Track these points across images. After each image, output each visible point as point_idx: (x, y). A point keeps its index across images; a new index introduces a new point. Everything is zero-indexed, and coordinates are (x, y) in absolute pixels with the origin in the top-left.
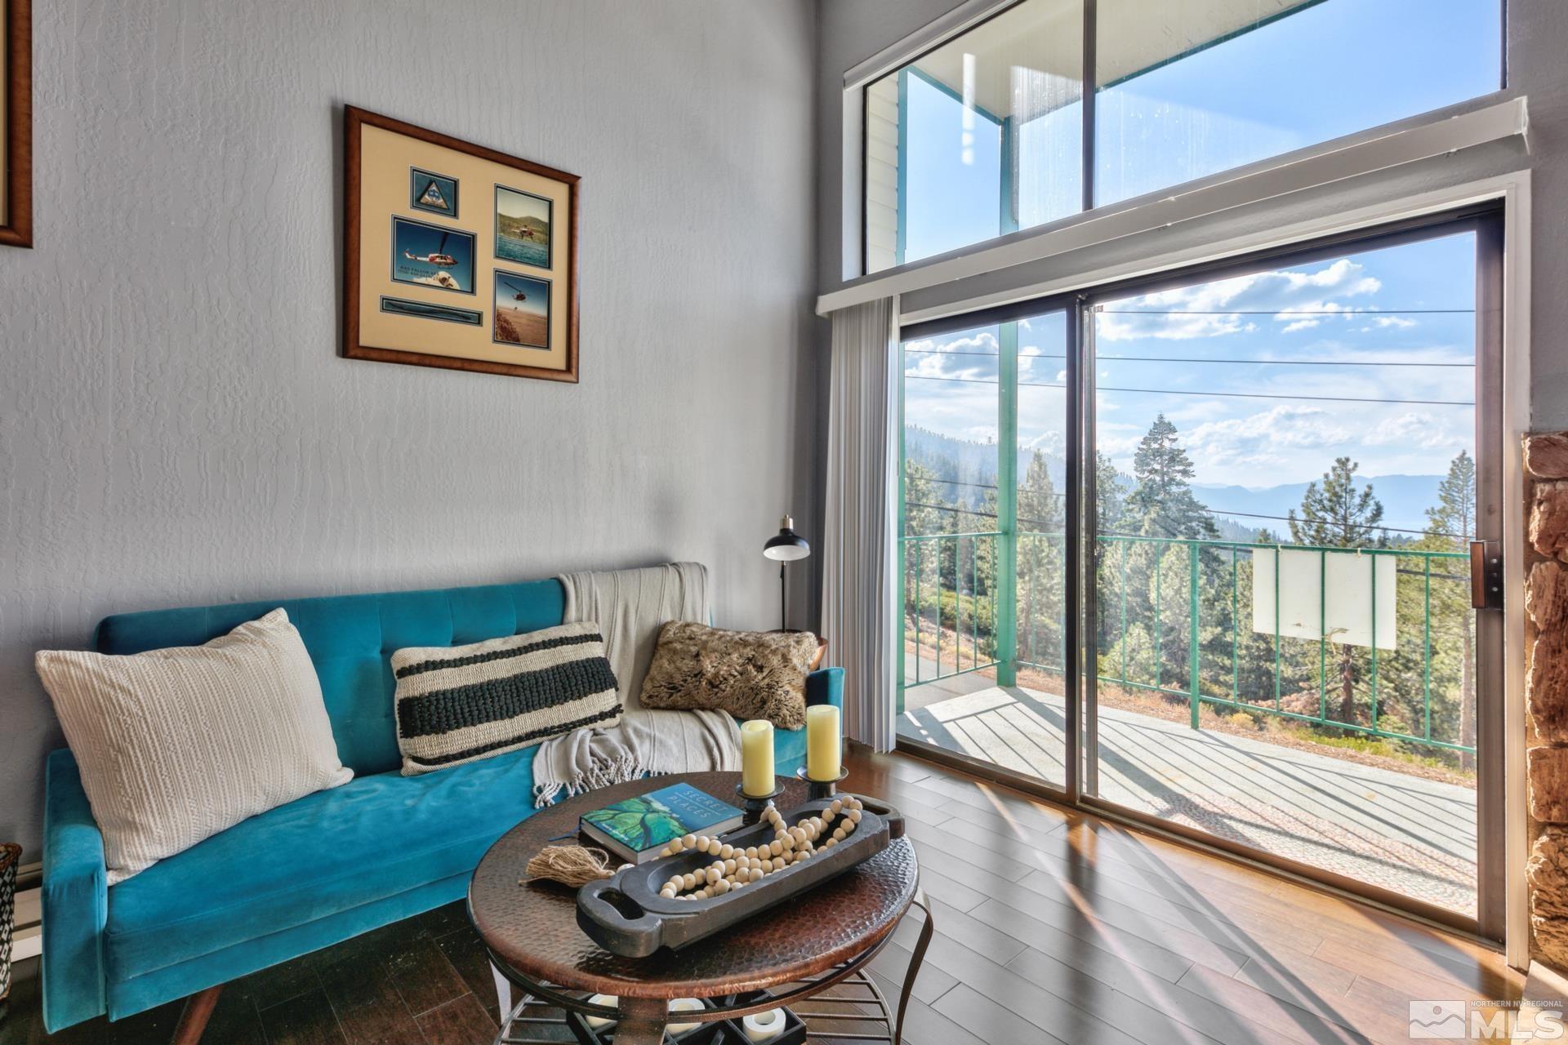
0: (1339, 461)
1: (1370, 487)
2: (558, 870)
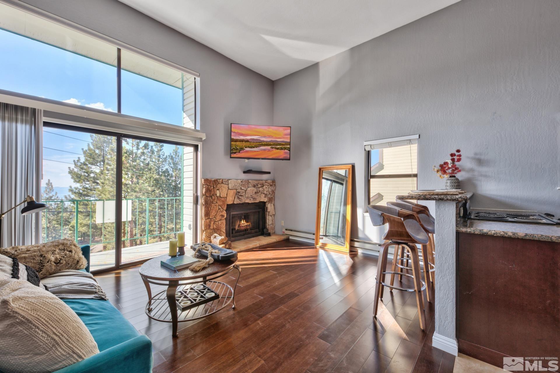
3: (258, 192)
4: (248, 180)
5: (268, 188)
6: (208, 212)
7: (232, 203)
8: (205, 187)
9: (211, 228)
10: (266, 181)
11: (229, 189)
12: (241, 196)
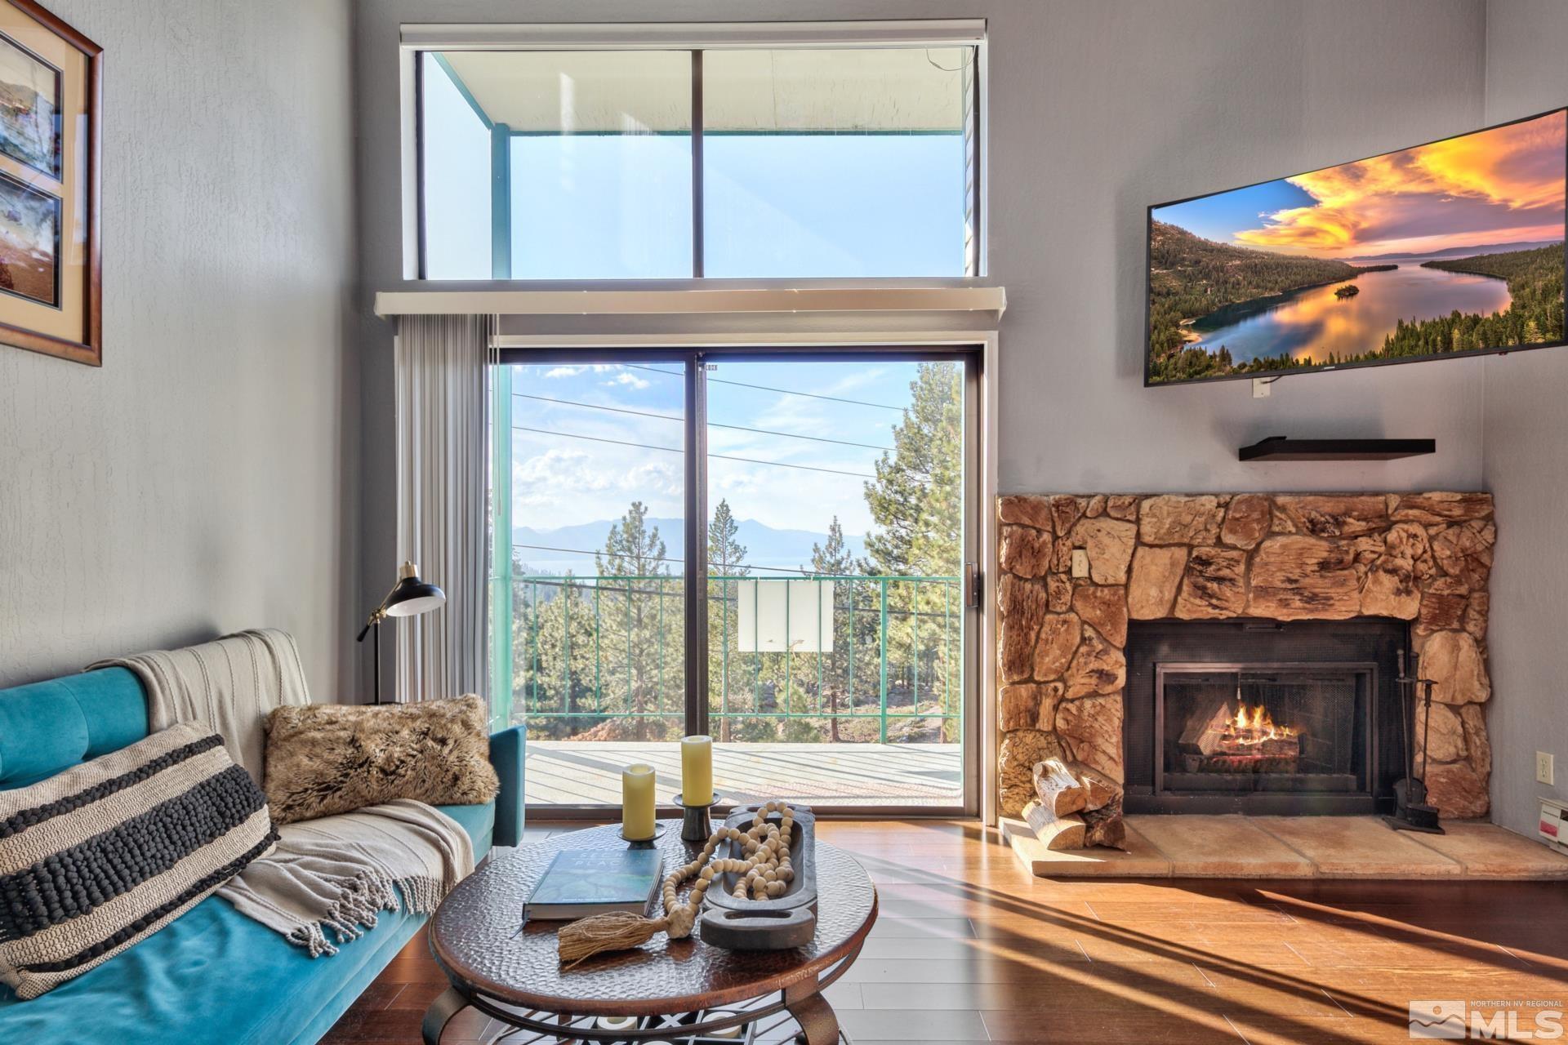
0: (634, 504)
1: (656, 529)
2: (605, 940)
3: (1341, 561)
4: (1270, 497)
5: (1431, 539)
6: (1027, 650)
7: (1160, 613)
8: (1010, 536)
9: (1044, 724)
10: (1411, 498)
11: (1139, 541)
12: (1220, 580)
